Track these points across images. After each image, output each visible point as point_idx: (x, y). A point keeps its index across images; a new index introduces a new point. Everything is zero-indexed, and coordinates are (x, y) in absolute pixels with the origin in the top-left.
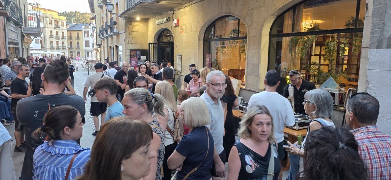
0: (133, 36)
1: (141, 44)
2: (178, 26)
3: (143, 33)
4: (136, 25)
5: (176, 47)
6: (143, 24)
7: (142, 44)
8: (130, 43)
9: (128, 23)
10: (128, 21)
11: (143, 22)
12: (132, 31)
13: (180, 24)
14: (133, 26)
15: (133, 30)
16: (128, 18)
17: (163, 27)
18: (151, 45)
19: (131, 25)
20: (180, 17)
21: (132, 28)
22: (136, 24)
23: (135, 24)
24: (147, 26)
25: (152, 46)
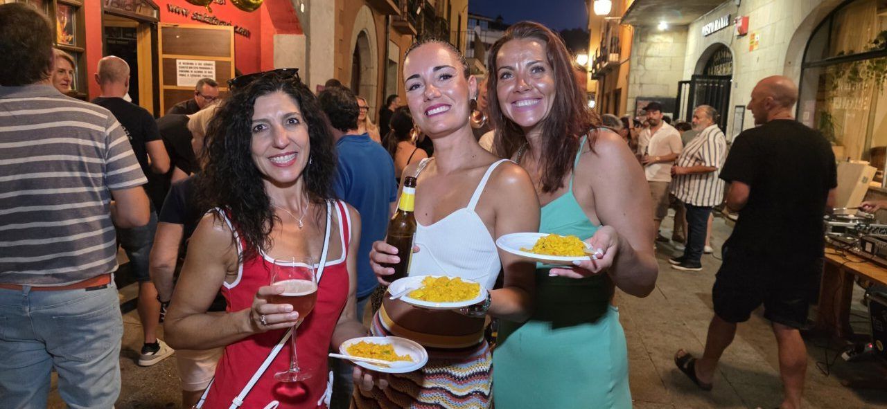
0: (647, 68)
1: (663, 85)
2: (745, 34)
3: (671, 60)
4: (656, 41)
5: (736, 87)
6: (674, 38)
7: (668, 85)
8: (637, 82)
9: (639, 38)
10: (639, 32)
11: (676, 34)
12: (646, 56)
13: (752, 28)
14: (650, 45)
15: (650, 52)
16: (640, 26)
17: (715, 40)
18: (683, 85)
19: (646, 42)
20: (753, 10)
21: (647, 49)
22: (658, 39)
23: (655, 39)
24: (685, 42)
25: (686, 88)
